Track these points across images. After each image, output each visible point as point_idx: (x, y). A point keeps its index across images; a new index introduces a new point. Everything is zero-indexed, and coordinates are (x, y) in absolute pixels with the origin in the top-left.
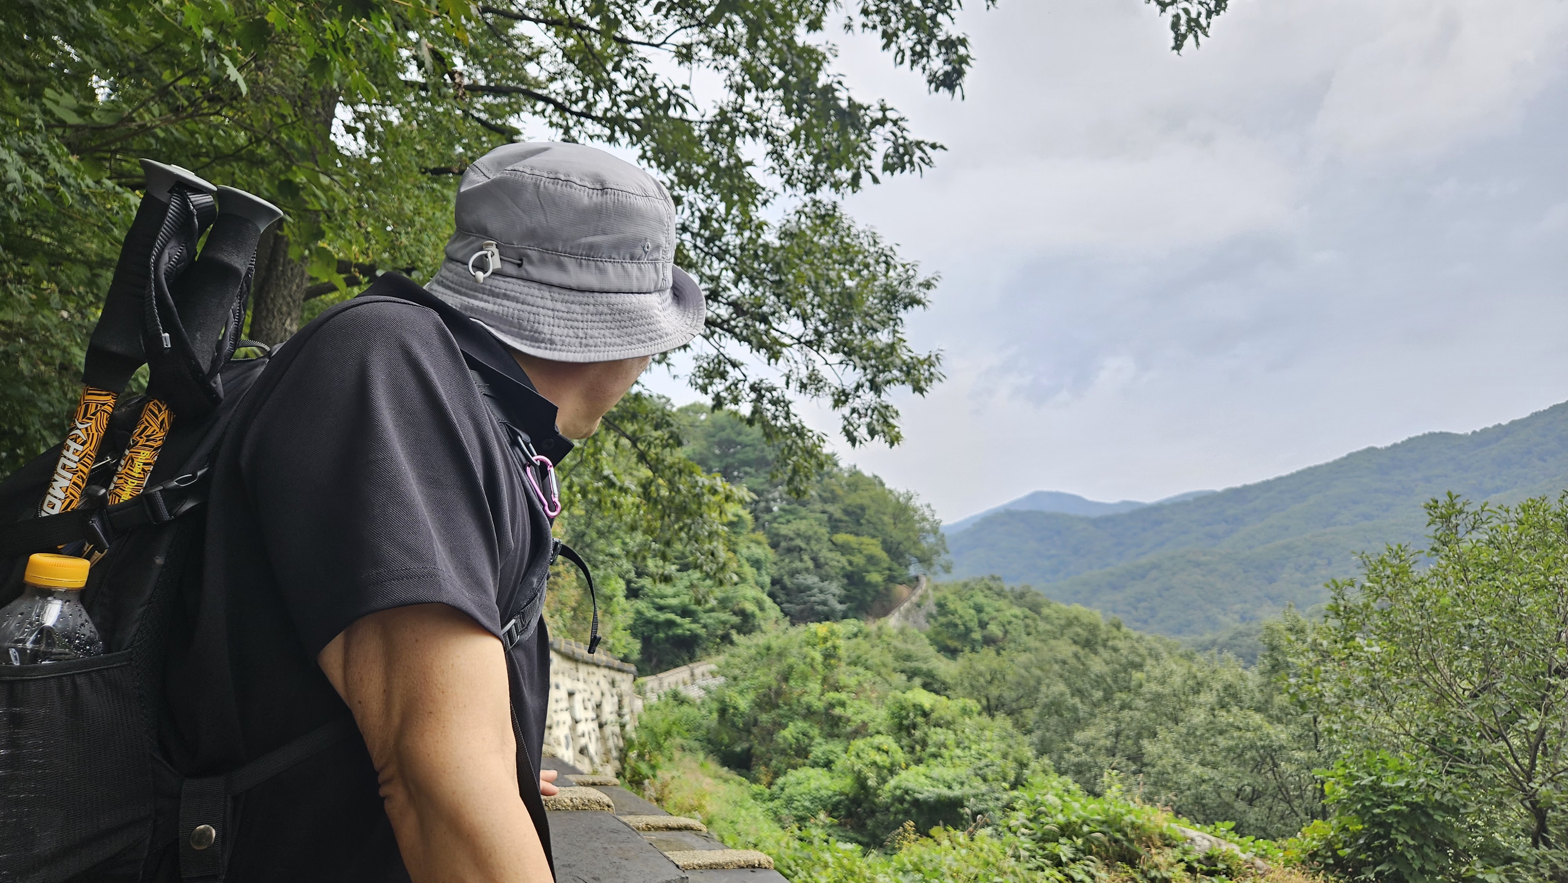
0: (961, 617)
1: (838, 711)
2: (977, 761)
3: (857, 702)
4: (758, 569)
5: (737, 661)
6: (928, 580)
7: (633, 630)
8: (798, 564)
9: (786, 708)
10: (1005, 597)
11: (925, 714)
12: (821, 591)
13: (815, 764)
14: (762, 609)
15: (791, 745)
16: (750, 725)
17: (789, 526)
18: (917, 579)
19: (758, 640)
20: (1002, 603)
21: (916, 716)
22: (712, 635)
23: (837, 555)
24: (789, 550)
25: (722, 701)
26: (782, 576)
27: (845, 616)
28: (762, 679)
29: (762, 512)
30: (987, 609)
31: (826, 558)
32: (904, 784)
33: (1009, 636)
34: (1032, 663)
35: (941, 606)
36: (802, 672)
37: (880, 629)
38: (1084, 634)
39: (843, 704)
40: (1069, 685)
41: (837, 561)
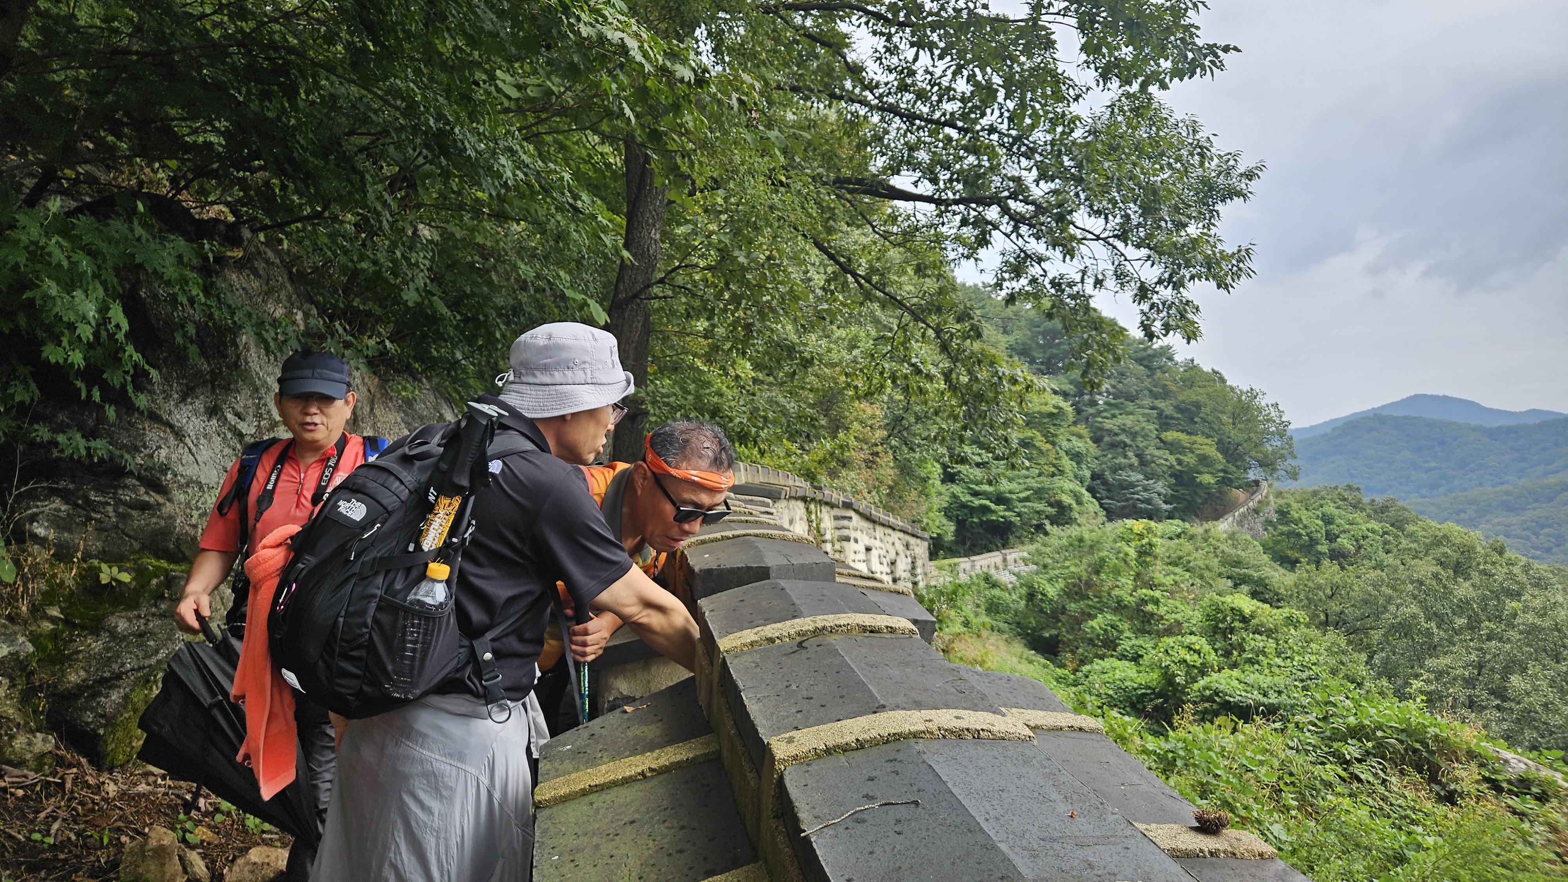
0: (1306, 527)
1: (1150, 608)
2: (1299, 673)
3: (1170, 601)
4: (1078, 463)
5: (1048, 550)
6: (1270, 486)
7: (947, 513)
8: (1121, 460)
9: (1096, 600)
10: (1363, 510)
11: (1244, 620)
12: (1145, 490)
13: (1122, 657)
14: (1079, 502)
15: (1098, 635)
16: (1057, 613)
17: (1115, 421)
18: (1257, 483)
19: (1073, 531)
20: (1358, 516)
21: (1233, 621)
22: (1025, 524)
23: (1165, 454)
24: (1113, 446)
25: (1030, 587)
26: (1103, 471)
27: (1171, 517)
28: (1073, 569)
29: (1085, 405)
30: (1338, 521)
31: (1152, 456)
32: (1214, 686)
33: (1362, 551)
34: (1383, 580)
35: (1283, 514)
36: (1115, 566)
37: (1206, 531)
38: (1455, 556)
39: (1156, 602)
40: (1426, 609)
41: (1167, 459)
